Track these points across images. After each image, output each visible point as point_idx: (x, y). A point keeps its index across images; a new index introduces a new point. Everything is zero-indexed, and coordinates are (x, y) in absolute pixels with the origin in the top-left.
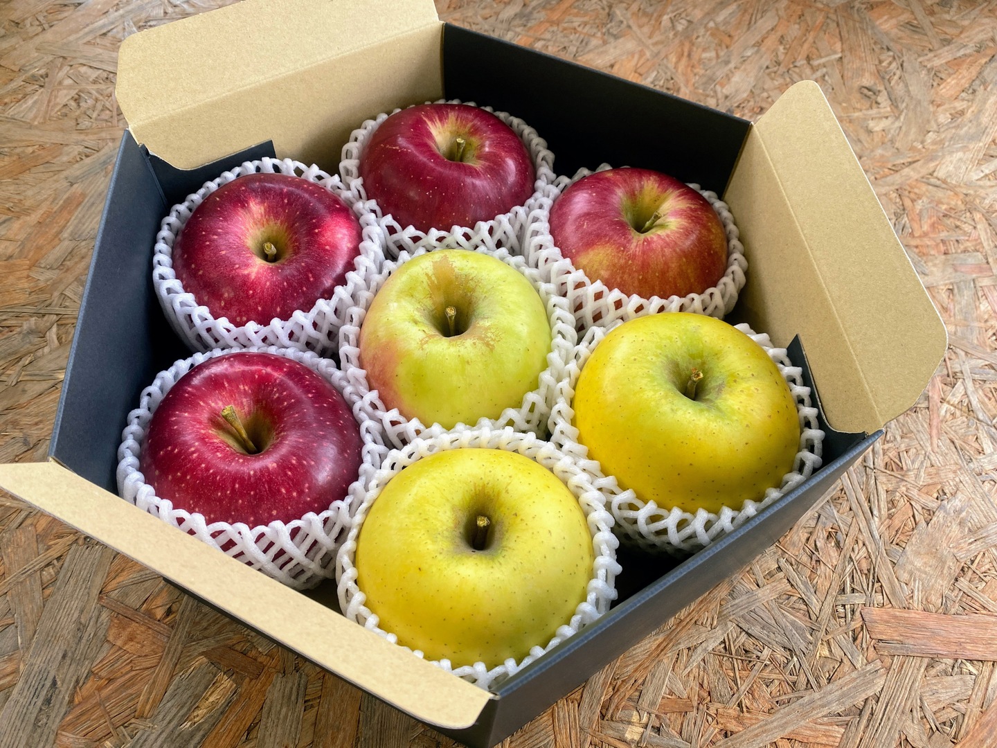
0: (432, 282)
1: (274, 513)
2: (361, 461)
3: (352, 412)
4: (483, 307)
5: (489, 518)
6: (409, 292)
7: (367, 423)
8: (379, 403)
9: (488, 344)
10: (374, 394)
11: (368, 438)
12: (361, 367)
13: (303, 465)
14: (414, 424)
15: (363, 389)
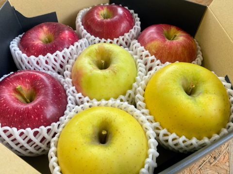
0: (97, 52)
1: (28, 125)
2: (66, 109)
3: (66, 93)
4: (114, 61)
5: (107, 131)
6: (89, 55)
7: (70, 97)
8: (75, 91)
9: (114, 72)
10: (74, 87)
11: (69, 102)
12: (71, 78)
13: (42, 108)
14: (87, 98)
15: (70, 86)
